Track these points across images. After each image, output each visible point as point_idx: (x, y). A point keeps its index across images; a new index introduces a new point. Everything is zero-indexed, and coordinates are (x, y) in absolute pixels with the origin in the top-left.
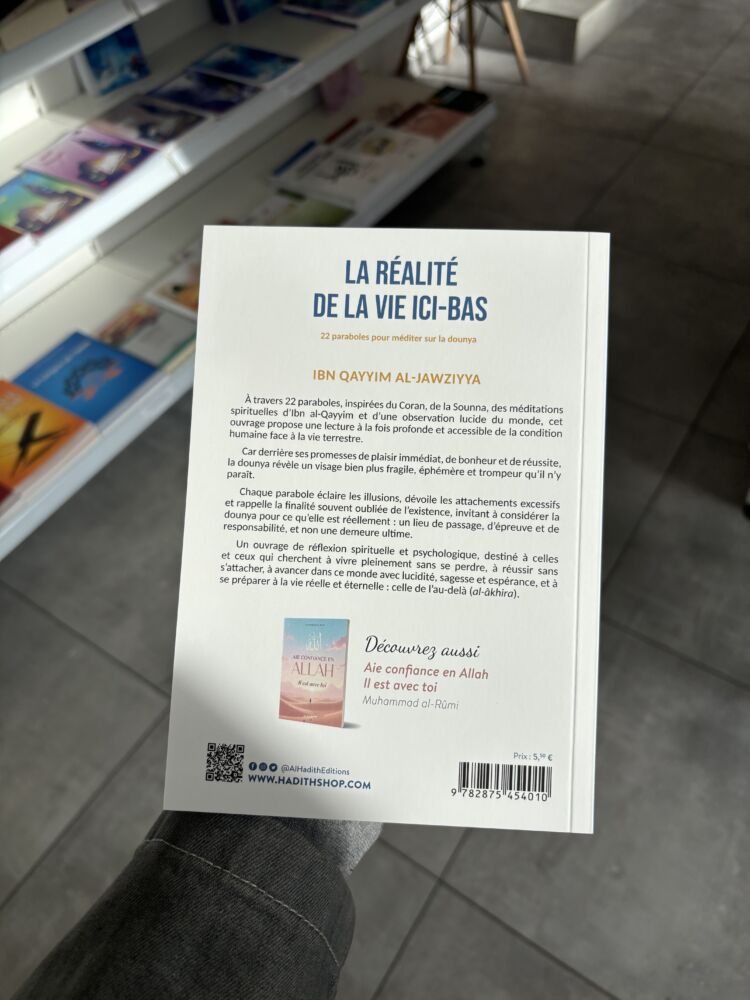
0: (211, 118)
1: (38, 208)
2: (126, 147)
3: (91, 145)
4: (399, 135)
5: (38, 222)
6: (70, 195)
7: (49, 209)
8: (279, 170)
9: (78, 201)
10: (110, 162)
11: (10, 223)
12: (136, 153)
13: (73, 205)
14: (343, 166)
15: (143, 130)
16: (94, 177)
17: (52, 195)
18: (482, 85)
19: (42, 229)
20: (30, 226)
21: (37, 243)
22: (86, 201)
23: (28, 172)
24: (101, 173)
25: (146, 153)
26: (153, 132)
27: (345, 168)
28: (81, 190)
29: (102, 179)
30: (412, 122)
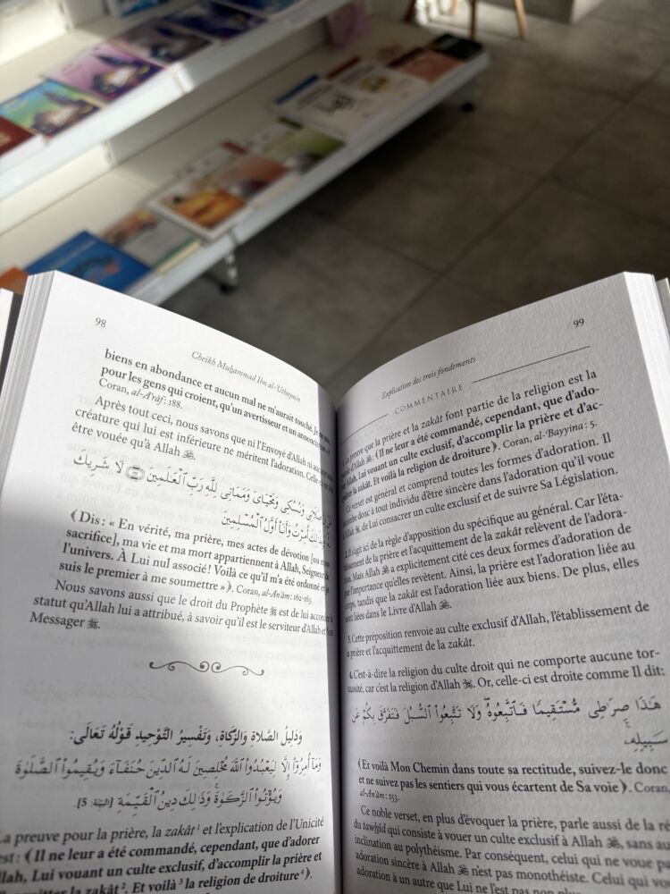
0: (217, 43)
1: (52, 112)
2: (138, 63)
3: (108, 60)
4: (396, 75)
5: (51, 125)
6: (82, 103)
7: (61, 114)
8: (281, 100)
9: (88, 109)
10: (121, 76)
11: (27, 124)
12: (145, 70)
13: (83, 112)
14: (340, 100)
15: (155, 50)
16: (105, 89)
17: (64, 102)
18: (480, 36)
19: (53, 131)
20: (43, 128)
21: (47, 143)
22: (95, 109)
23: (50, 80)
24: (112, 86)
25: (154, 70)
26: (163, 52)
27: (341, 102)
28: (91, 99)
29: (112, 91)
30: (409, 64)
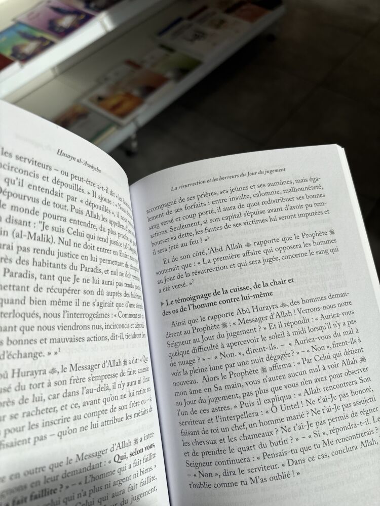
1: (24, 46)
2: (77, 12)
3: (57, 10)
4: (230, 18)
5: (24, 54)
6: (43, 39)
7: (30, 47)
8: (162, 33)
9: (47, 43)
10: (67, 21)
11: (7, 53)
12: (83, 17)
13: (45, 46)
15: (87, 3)
16: (57, 29)
17: (32, 38)
19: (25, 58)
20: (19, 56)
21: (22, 67)
22: (52, 44)
23: (19, 23)
24: (61, 27)
25: (87, 18)
26: (92, 5)
27: (199, 35)
28: (49, 37)
29: (61, 31)
30: (238, 11)
